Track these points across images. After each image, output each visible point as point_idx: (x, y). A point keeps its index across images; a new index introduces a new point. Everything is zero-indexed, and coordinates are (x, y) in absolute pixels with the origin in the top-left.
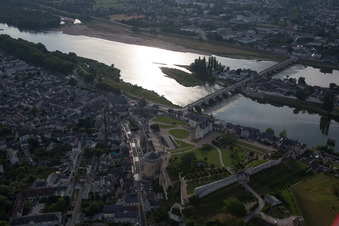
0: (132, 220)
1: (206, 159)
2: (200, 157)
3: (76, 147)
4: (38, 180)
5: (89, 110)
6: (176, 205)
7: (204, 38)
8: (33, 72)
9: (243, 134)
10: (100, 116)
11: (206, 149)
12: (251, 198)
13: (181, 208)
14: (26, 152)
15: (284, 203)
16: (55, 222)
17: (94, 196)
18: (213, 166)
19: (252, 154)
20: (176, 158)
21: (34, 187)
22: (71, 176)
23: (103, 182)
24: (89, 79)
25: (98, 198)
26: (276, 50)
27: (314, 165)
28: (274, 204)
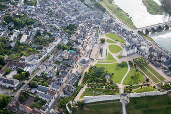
6: (71, 102)
9: (162, 59)
13: (71, 105)
16: (13, 86)
20: (96, 67)
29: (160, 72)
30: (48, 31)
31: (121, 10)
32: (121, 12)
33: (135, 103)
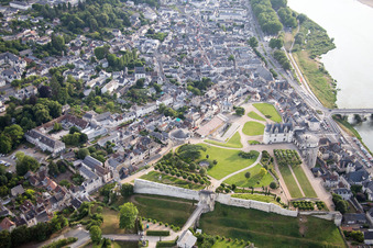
19: (273, 185)
29: (316, 182)
30: (160, 82)
31: (326, 73)
32: (325, 77)
33: (225, 214)
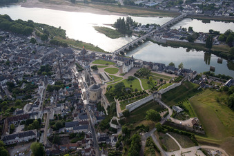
0: (86, 131)
1: (131, 86)
2: (127, 85)
3: (41, 85)
4: (18, 110)
5: (47, 60)
6: (114, 118)
7: (122, 4)
8: (3, 36)
9: (154, 68)
10: (55, 63)
11: (131, 79)
12: (163, 109)
13: (118, 120)
14: (7, 91)
15: (185, 110)
16: (33, 137)
17: (57, 117)
18: (136, 90)
19: (161, 80)
20: (111, 87)
21: (15, 114)
22: (40, 105)
23: (63, 107)
24: (44, 38)
25: (60, 118)
26: (172, 9)
27: (203, 84)
28: (179, 111)
29: (163, 74)
32: (84, 44)
33: (166, 97)
